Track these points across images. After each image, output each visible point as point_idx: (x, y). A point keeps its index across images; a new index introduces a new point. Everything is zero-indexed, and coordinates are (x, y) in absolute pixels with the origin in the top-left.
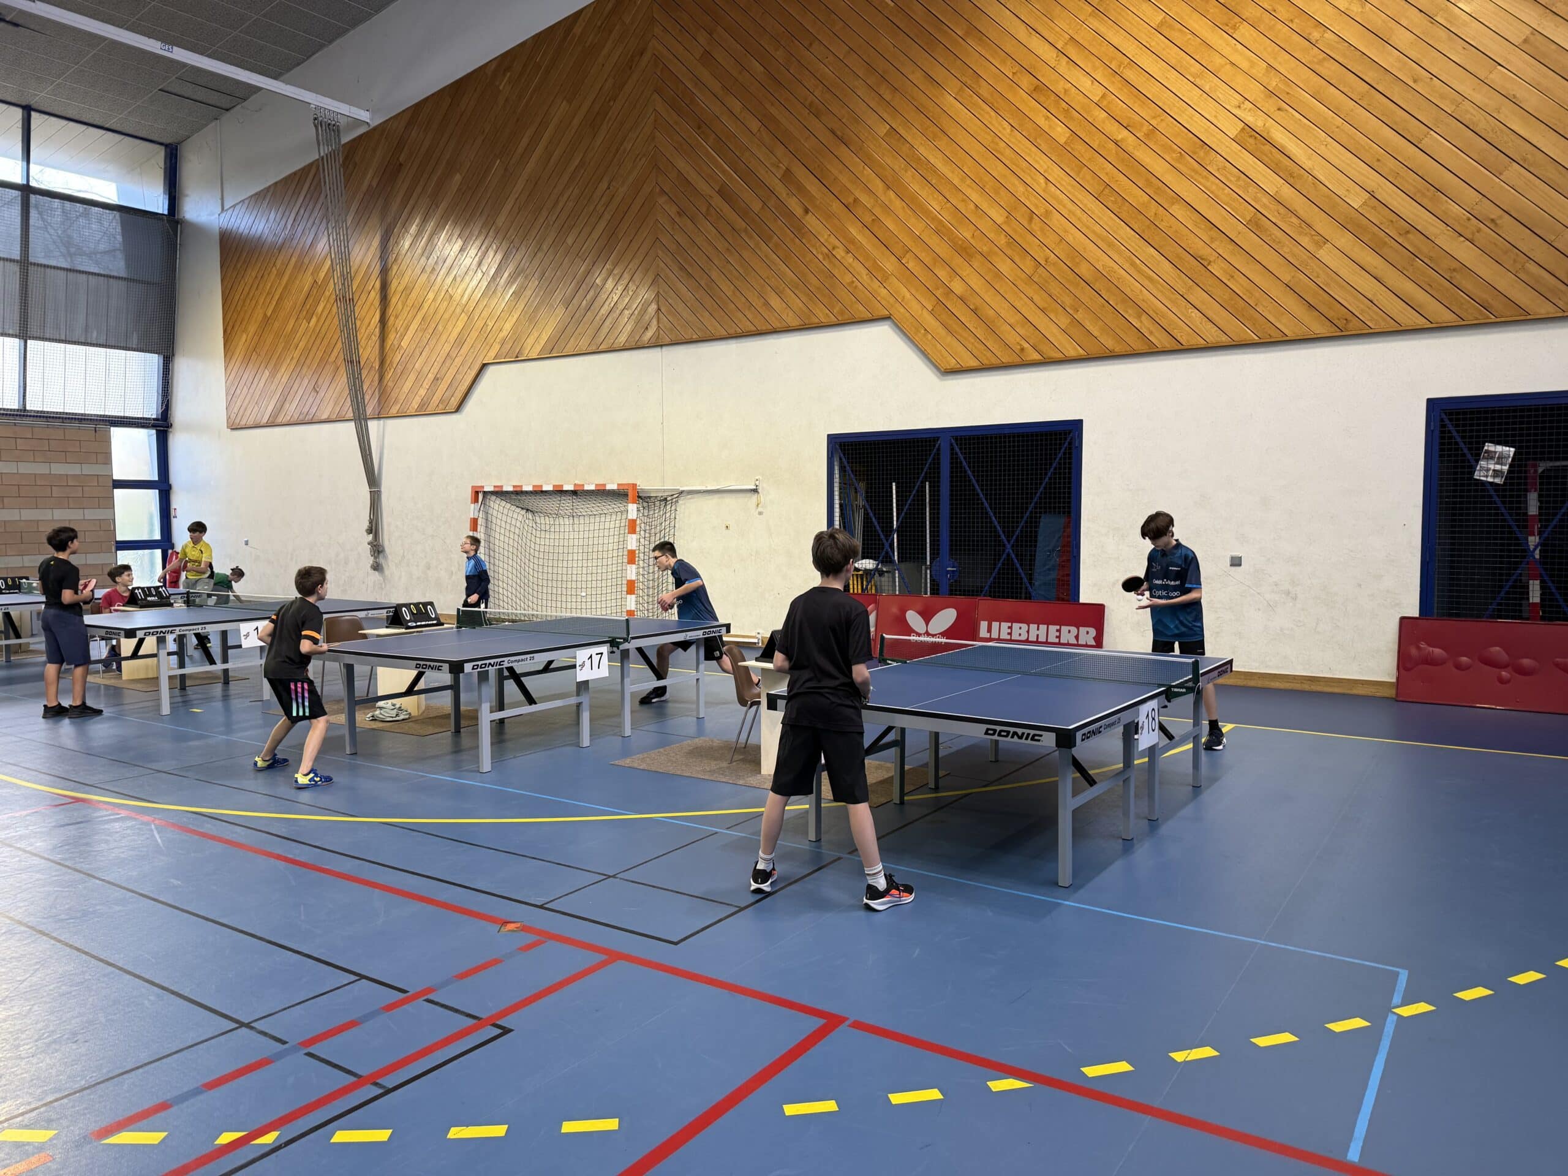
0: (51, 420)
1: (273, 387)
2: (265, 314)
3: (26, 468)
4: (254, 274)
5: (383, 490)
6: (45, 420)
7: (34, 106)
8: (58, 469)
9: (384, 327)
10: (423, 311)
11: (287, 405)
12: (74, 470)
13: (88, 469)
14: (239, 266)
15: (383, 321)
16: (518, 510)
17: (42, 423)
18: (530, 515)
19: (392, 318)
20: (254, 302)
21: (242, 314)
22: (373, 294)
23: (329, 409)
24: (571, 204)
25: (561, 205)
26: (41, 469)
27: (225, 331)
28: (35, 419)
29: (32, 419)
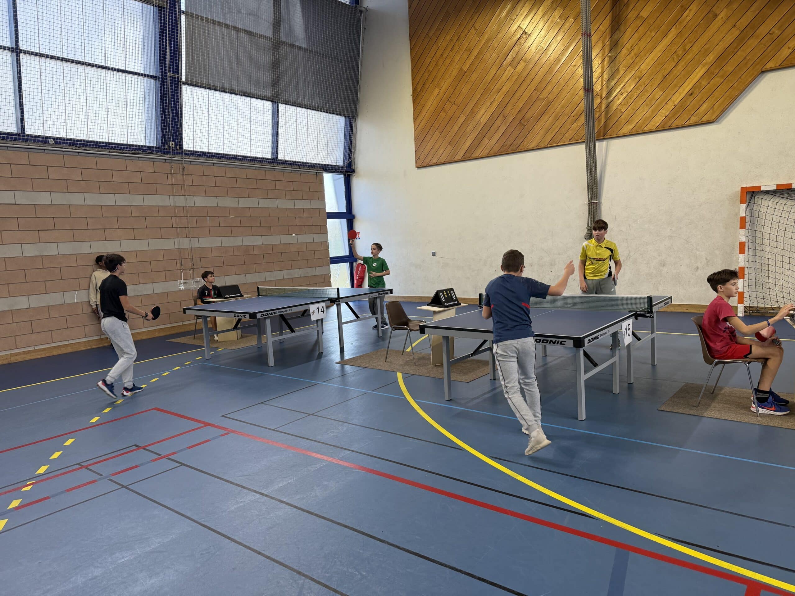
0: (293, 166)
2: (461, 69)
4: (448, 38)
6: (290, 166)
11: (486, 141)
12: (306, 204)
13: (314, 205)
14: (431, 35)
17: (288, 168)
20: (448, 61)
21: (434, 74)
23: (538, 138)
27: (414, 90)
29: (281, 166)
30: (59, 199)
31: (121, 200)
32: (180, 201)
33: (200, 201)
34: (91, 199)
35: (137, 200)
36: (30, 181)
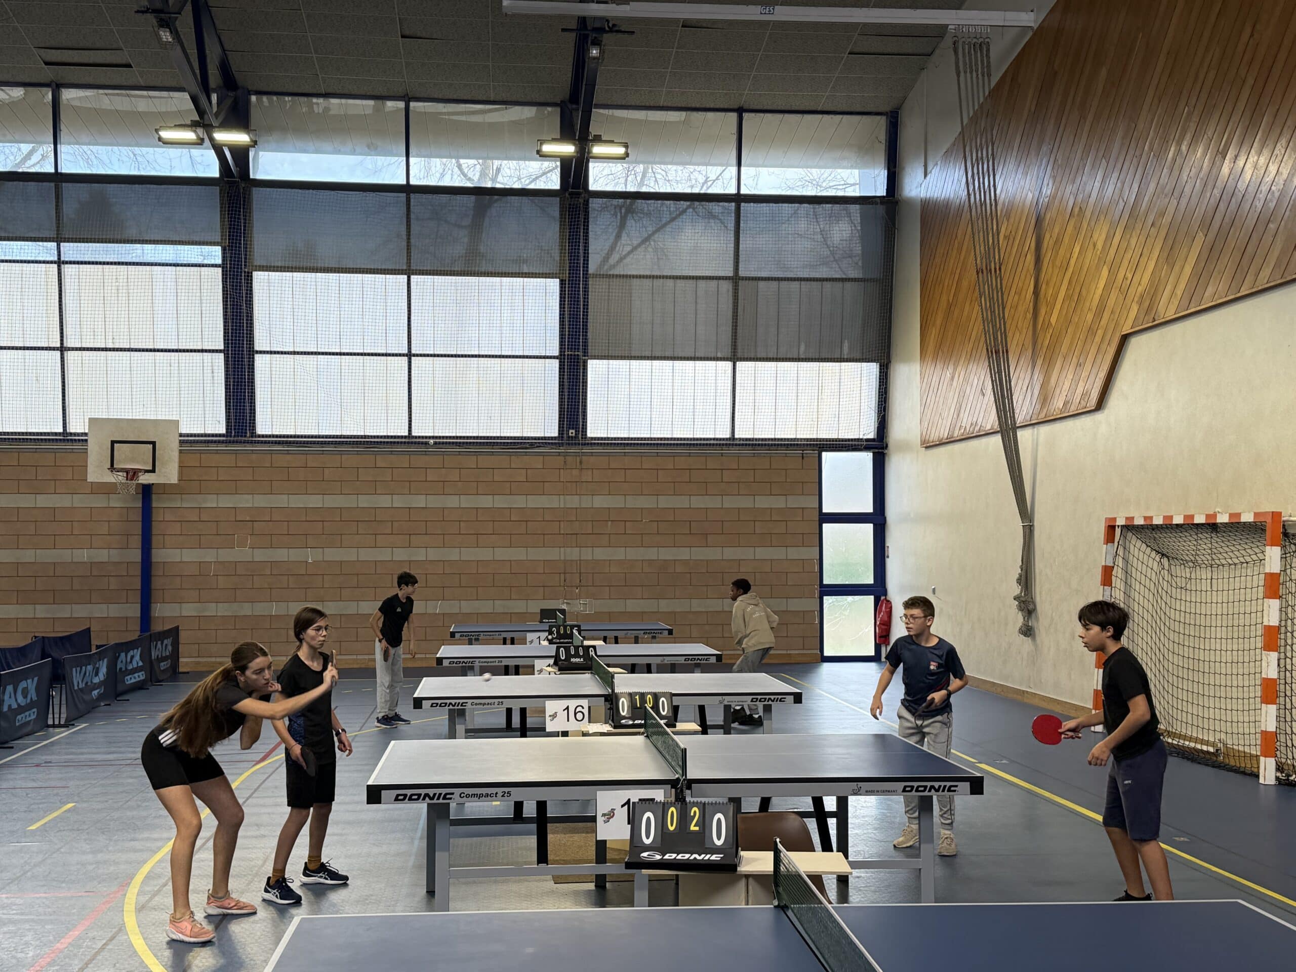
0: (757, 448)
1: (952, 393)
2: (948, 301)
3: (730, 502)
4: (942, 252)
5: (1035, 524)
6: (750, 448)
7: (746, 107)
8: (763, 502)
9: (1037, 299)
10: (1071, 270)
11: (962, 415)
12: (778, 502)
13: (794, 502)
14: (932, 244)
15: (1036, 293)
16: (1153, 554)
17: (747, 452)
18: (1165, 561)
19: (1044, 286)
20: (941, 286)
21: (933, 303)
22: (1029, 256)
23: (993, 416)
24: (1212, 75)
25: (1201, 77)
26: (745, 502)
27: (921, 327)
28: (741, 448)
29: (737, 448)
30: (435, 502)
31: (500, 502)
32: (573, 501)
33: (600, 502)
34: (466, 502)
35: (519, 502)
36: (408, 484)
